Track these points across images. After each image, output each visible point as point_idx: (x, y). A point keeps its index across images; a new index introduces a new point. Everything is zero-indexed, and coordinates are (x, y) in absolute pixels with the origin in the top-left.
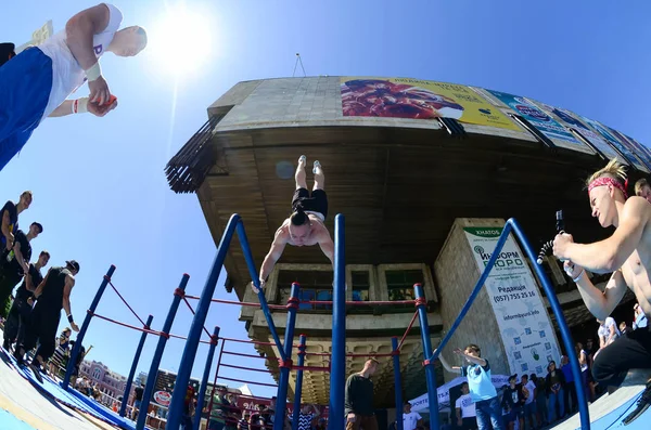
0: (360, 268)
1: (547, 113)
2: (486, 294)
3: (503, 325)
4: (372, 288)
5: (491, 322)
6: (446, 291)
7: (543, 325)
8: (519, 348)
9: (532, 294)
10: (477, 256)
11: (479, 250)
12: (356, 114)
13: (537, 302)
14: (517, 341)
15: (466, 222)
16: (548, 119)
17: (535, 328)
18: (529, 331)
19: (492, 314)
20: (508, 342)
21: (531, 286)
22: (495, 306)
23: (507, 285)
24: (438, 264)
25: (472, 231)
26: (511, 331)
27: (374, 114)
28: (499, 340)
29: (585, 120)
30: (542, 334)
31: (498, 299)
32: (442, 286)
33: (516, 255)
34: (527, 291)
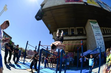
0: (72, 28)
1: (102, 2)
2: (94, 35)
3: (96, 41)
4: (75, 32)
5: (94, 40)
6: (87, 32)
9: (101, 35)
10: (92, 27)
11: (92, 26)
12: (68, 2)
13: (102, 37)
14: (99, 44)
15: (90, 20)
16: (102, 4)
17: (101, 42)
18: (100, 42)
19: (95, 38)
21: (101, 34)
23: (97, 33)
24: (86, 27)
25: (91, 22)
26: (98, 42)
27: (71, 2)
28: (96, 43)
29: (108, 5)
30: (102, 43)
31: (96, 35)
32: (86, 31)
33: (99, 27)
34: (100, 34)
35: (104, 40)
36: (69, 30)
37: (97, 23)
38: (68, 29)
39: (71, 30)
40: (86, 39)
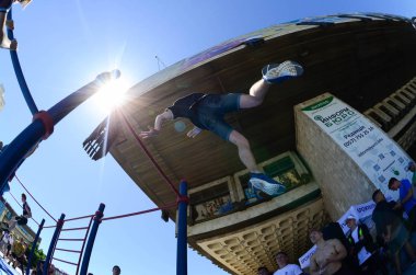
2: (337, 146)
3: (360, 162)
5: (349, 164)
6: (311, 163)
7: (390, 146)
8: (381, 172)
9: (371, 128)
10: (319, 123)
11: (319, 118)
13: (378, 132)
14: (377, 167)
15: (302, 106)
17: (385, 151)
18: (382, 156)
19: (348, 157)
20: (370, 173)
21: (368, 124)
22: (347, 150)
23: (349, 131)
25: (308, 109)
26: (368, 163)
30: (393, 153)
31: (347, 144)
32: (307, 160)
34: (366, 128)
35: (401, 145)
36: (234, 182)
37: (335, 100)
38: (226, 183)
39: (238, 182)
40: (317, 195)
